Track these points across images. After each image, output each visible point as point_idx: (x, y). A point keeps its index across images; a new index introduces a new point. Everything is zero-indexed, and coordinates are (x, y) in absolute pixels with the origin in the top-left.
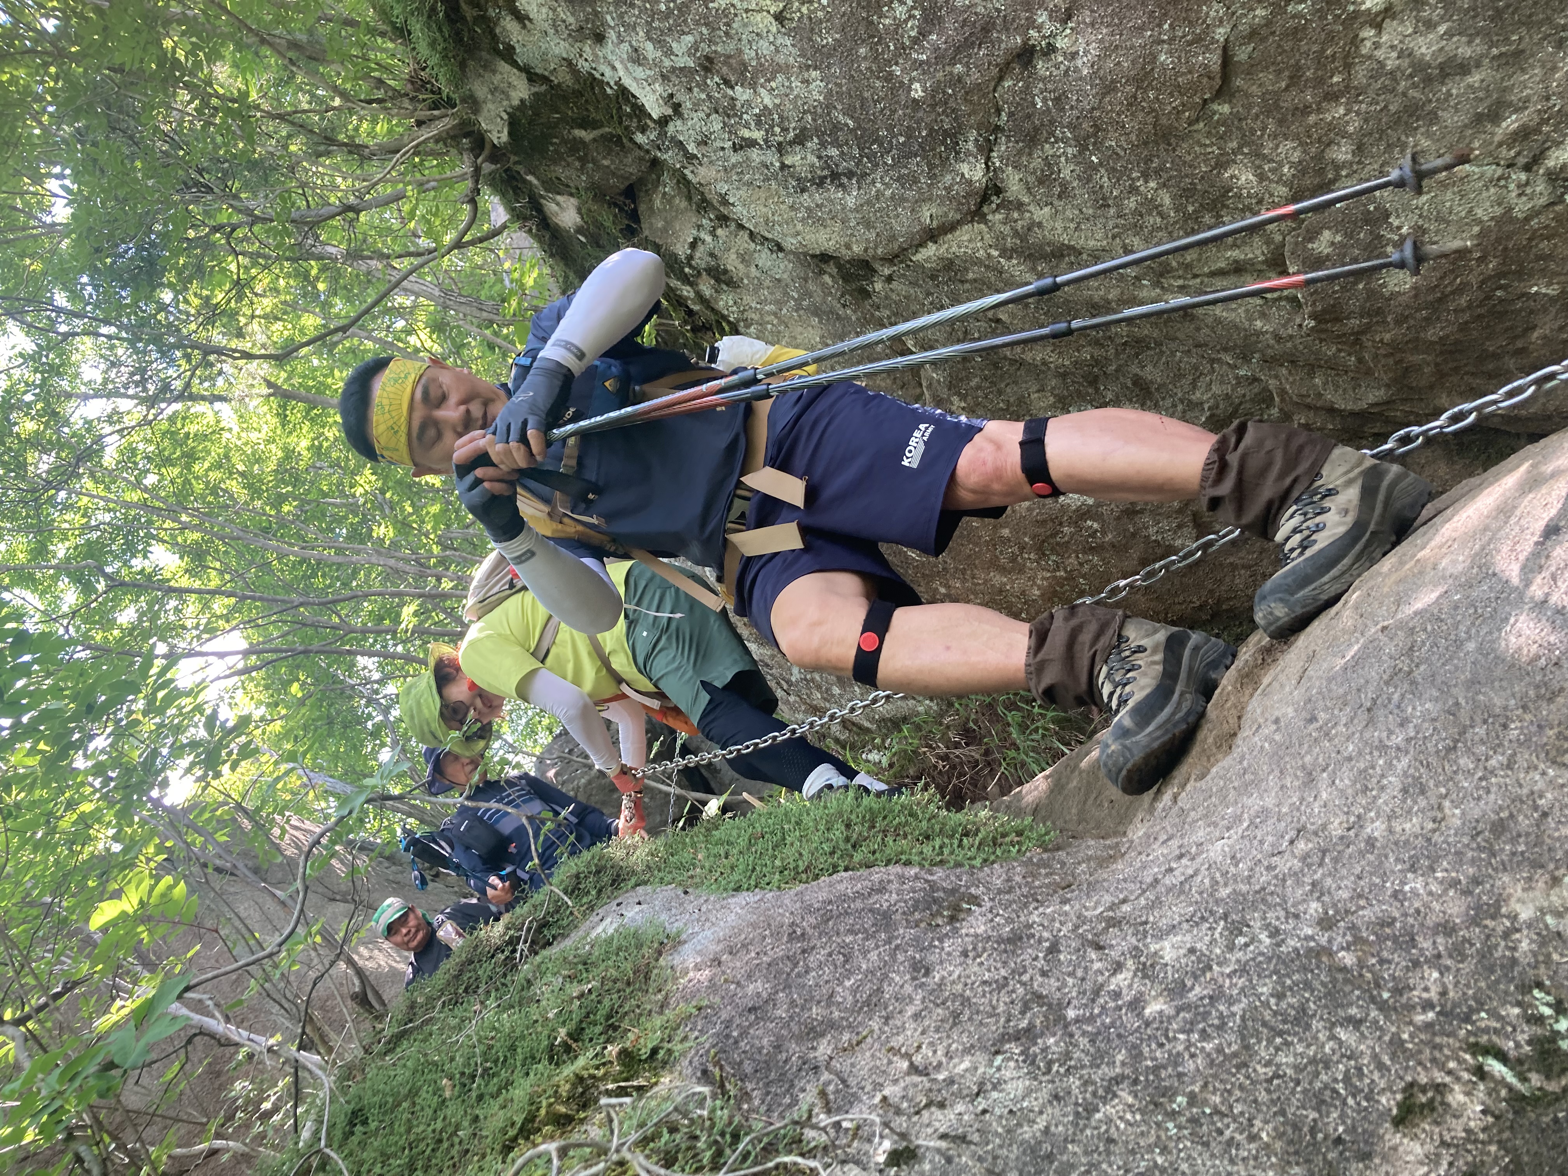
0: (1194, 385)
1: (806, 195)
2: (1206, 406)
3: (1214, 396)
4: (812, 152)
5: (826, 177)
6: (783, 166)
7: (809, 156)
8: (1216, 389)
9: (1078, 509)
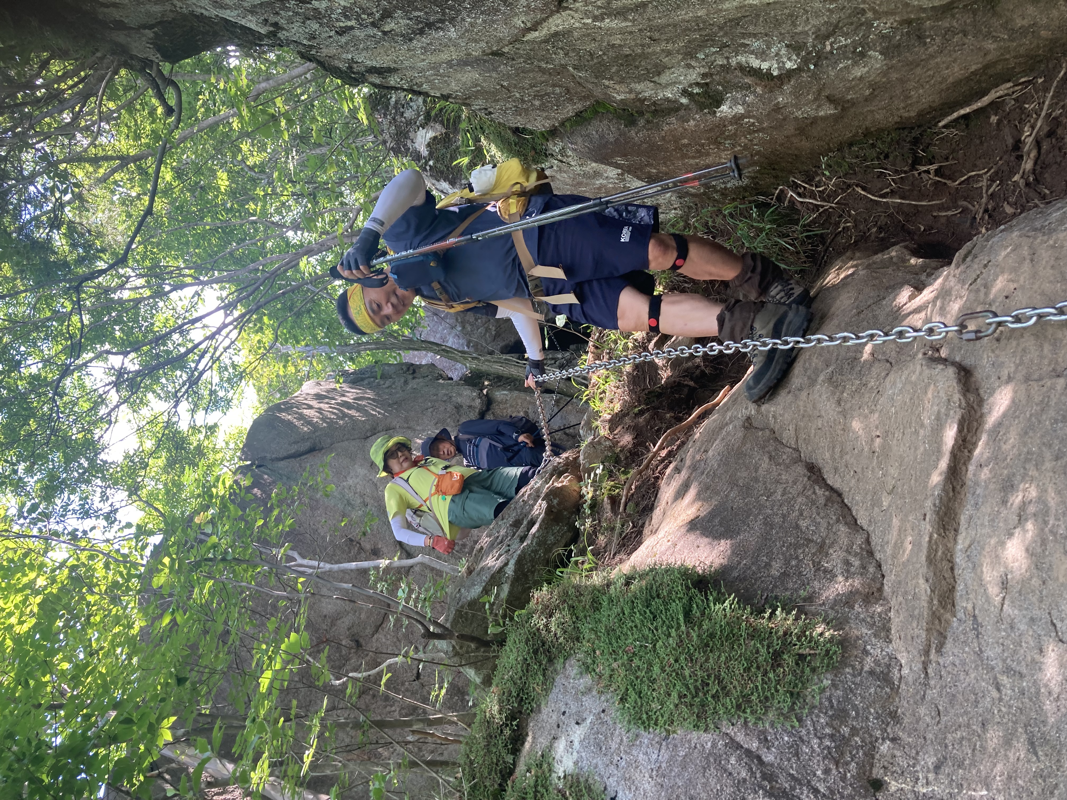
0: (794, 24)
1: (415, 42)
2: (810, 33)
3: (814, 26)
4: (402, 18)
5: (423, 28)
6: (385, 33)
7: (401, 21)
8: (814, 22)
9: (734, 116)
